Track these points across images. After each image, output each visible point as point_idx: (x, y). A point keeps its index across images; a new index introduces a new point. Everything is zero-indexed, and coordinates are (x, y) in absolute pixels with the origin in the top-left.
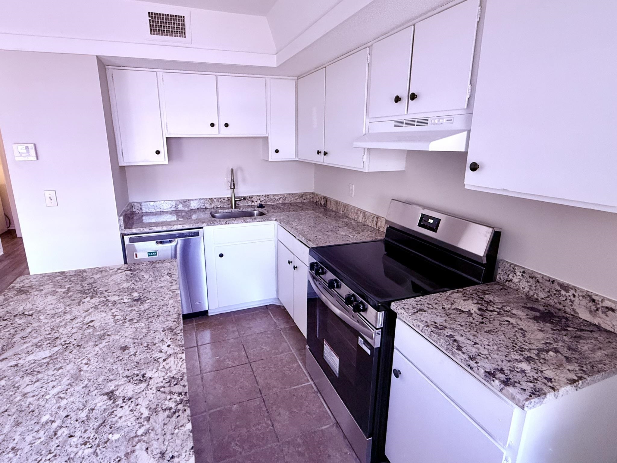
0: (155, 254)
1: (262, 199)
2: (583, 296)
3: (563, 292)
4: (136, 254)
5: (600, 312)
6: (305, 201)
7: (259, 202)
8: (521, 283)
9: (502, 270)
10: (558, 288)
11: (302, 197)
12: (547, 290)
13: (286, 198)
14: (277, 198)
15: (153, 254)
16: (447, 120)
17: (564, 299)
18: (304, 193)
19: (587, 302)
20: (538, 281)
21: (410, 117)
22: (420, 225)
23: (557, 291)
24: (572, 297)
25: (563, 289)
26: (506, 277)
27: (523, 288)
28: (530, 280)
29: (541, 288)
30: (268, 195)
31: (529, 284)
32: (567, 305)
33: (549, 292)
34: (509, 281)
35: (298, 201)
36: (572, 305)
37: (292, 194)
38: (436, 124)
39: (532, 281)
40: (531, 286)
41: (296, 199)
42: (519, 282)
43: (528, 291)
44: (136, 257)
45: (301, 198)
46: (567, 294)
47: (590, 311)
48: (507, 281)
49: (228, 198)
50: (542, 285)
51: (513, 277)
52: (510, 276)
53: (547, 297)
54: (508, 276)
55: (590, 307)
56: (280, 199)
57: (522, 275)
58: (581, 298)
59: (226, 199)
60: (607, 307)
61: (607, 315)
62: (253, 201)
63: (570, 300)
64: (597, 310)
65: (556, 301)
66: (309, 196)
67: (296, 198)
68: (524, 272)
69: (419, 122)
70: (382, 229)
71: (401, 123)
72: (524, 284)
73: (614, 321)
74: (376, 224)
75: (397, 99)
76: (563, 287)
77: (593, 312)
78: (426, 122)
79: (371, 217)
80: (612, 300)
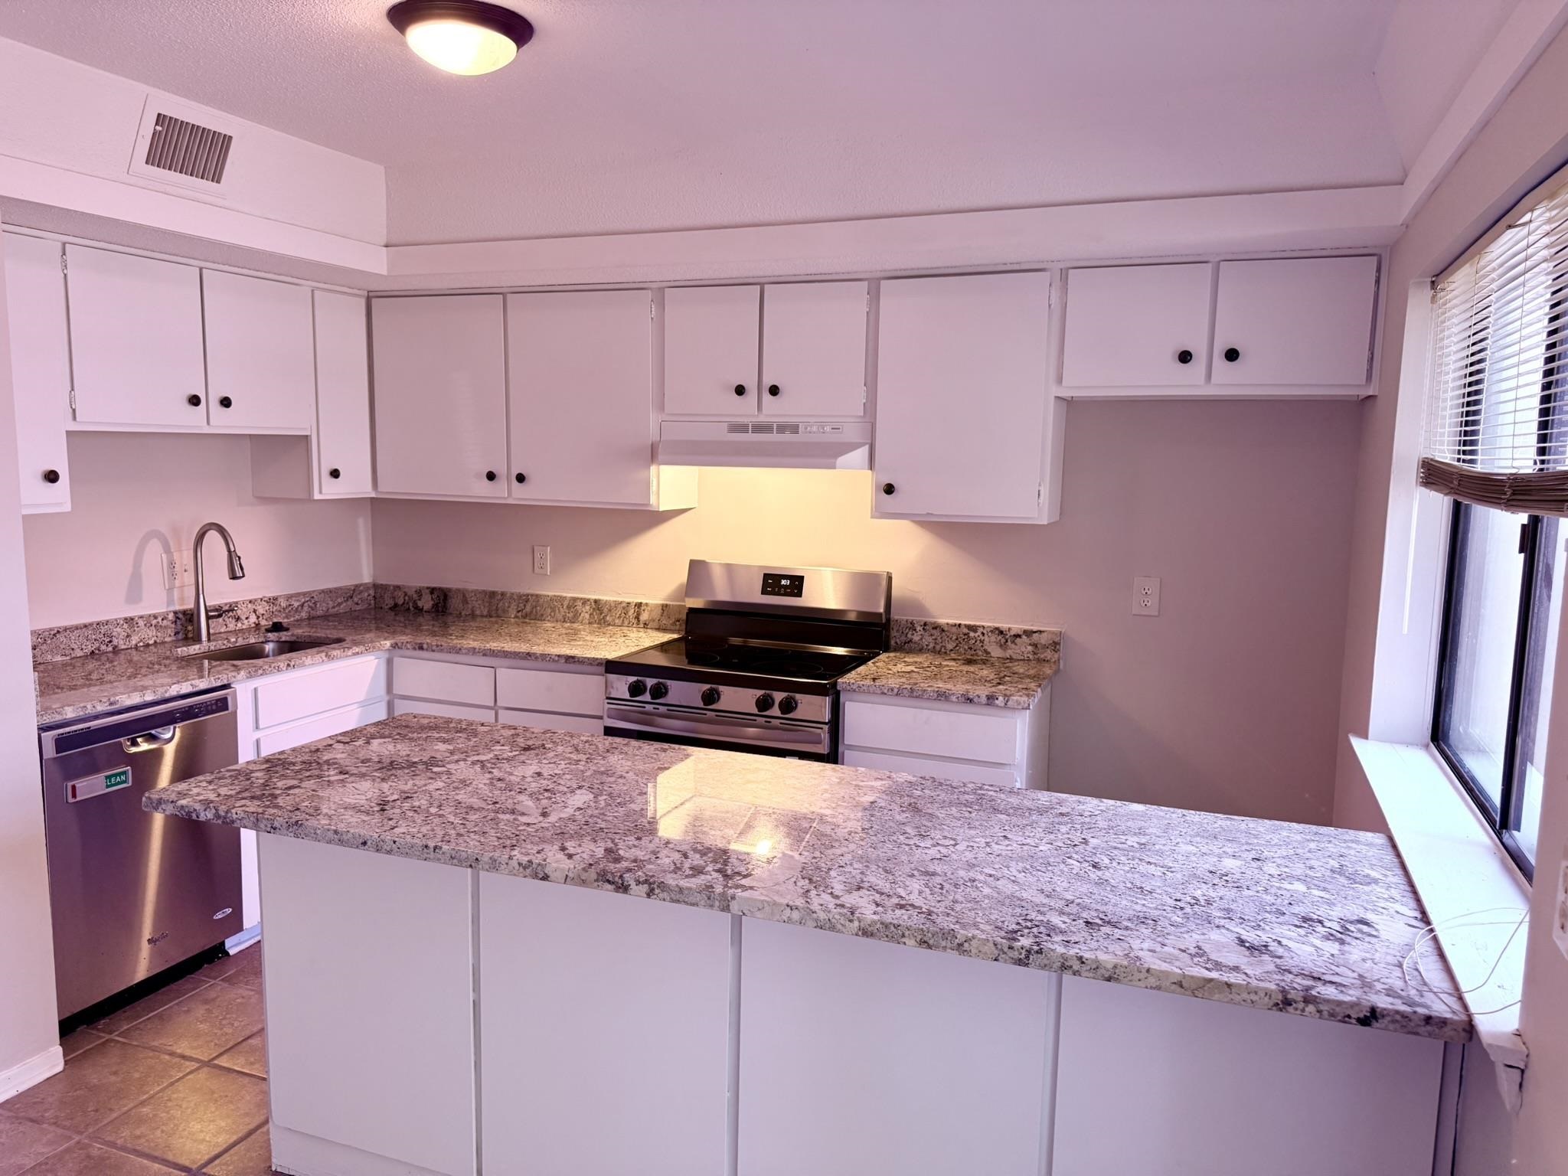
0: (123, 778)
1: (261, 611)
2: (991, 631)
3: (972, 634)
4: (74, 787)
5: (1009, 643)
6: (358, 608)
7: (253, 619)
8: (924, 640)
9: (898, 631)
10: (966, 631)
11: (351, 597)
12: (954, 638)
13: (315, 603)
14: (296, 604)
15: (118, 779)
16: (832, 429)
17: (973, 642)
18: (356, 586)
19: (996, 636)
20: (943, 630)
21: (762, 419)
22: (763, 593)
23: (965, 635)
24: (981, 636)
25: (971, 630)
26: (903, 638)
27: (927, 645)
28: (934, 632)
29: (948, 637)
30: (275, 599)
31: (933, 637)
32: (978, 648)
33: (957, 639)
34: (909, 642)
35: (342, 609)
36: (982, 646)
37: (330, 591)
38: (814, 433)
39: (936, 633)
40: (936, 639)
41: (339, 604)
42: (921, 639)
43: (934, 647)
44: (74, 796)
45: (350, 603)
46: (976, 635)
47: (1001, 646)
48: (905, 643)
49: (175, 613)
50: (948, 634)
51: (913, 634)
52: (909, 636)
53: (956, 646)
54: (906, 636)
55: (1000, 640)
56: (302, 605)
57: (924, 629)
58: (990, 634)
59: (171, 616)
60: (1014, 635)
61: (1016, 644)
62: (238, 619)
63: (980, 640)
64: (1007, 641)
65: (966, 647)
66: (366, 594)
67: (339, 600)
68: (925, 624)
69: (782, 428)
70: (655, 624)
71: (741, 428)
72: (928, 640)
73: (1023, 648)
74: (637, 618)
75: (740, 390)
76: (970, 628)
77: (1003, 646)
78: (795, 429)
79: (620, 607)
80: (1017, 627)
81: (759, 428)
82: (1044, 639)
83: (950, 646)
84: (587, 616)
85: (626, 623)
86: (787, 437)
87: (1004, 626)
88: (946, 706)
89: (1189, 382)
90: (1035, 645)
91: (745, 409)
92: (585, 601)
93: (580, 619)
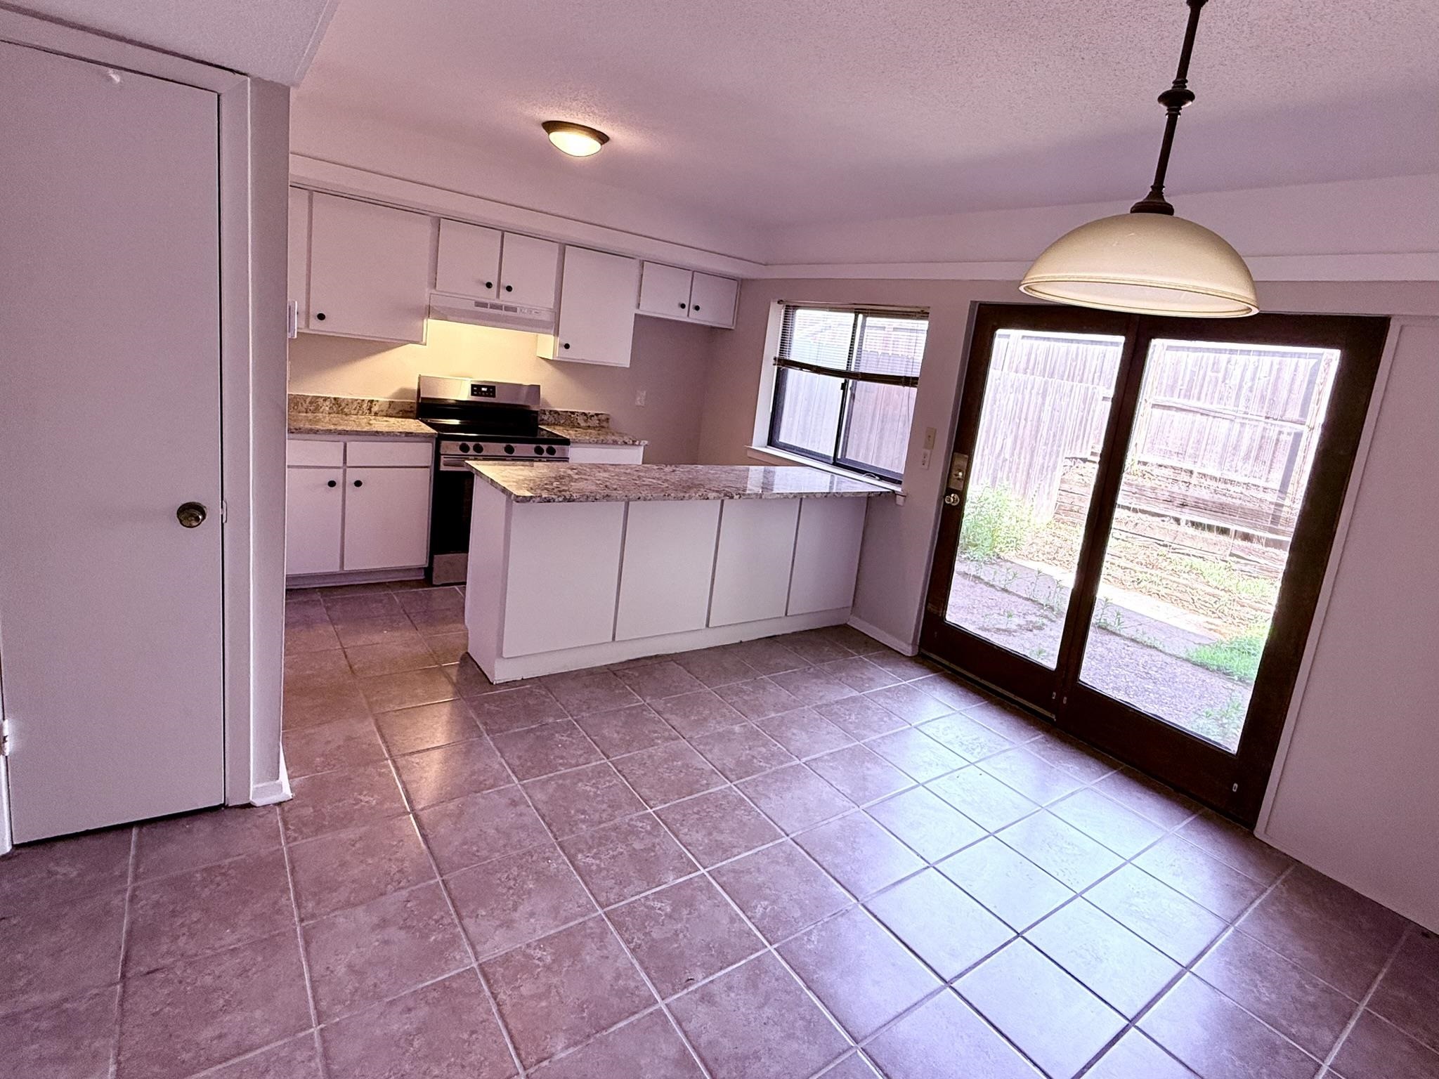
2: (581, 414)
3: (572, 415)
10: (570, 414)
16: (535, 313)
17: (573, 419)
19: (583, 416)
20: (559, 414)
21: (497, 302)
22: (472, 395)
23: (569, 416)
24: (577, 416)
32: (575, 422)
38: (525, 313)
46: (574, 416)
50: (561, 416)
53: (565, 422)
55: (585, 418)
60: (591, 416)
61: (591, 420)
63: (576, 418)
64: (588, 419)
65: (570, 422)
68: (551, 411)
69: (507, 308)
70: (384, 413)
71: (484, 305)
72: (551, 419)
73: (595, 422)
74: (370, 409)
75: (489, 285)
76: (573, 413)
77: (586, 421)
78: (514, 310)
79: (355, 403)
80: (592, 412)
81: (494, 306)
82: (603, 417)
83: (562, 422)
84: (327, 409)
85: (361, 412)
86: (510, 313)
87: (586, 412)
88: (617, 447)
89: (681, 316)
90: (599, 420)
91: (489, 296)
92: (325, 399)
93: (321, 410)
